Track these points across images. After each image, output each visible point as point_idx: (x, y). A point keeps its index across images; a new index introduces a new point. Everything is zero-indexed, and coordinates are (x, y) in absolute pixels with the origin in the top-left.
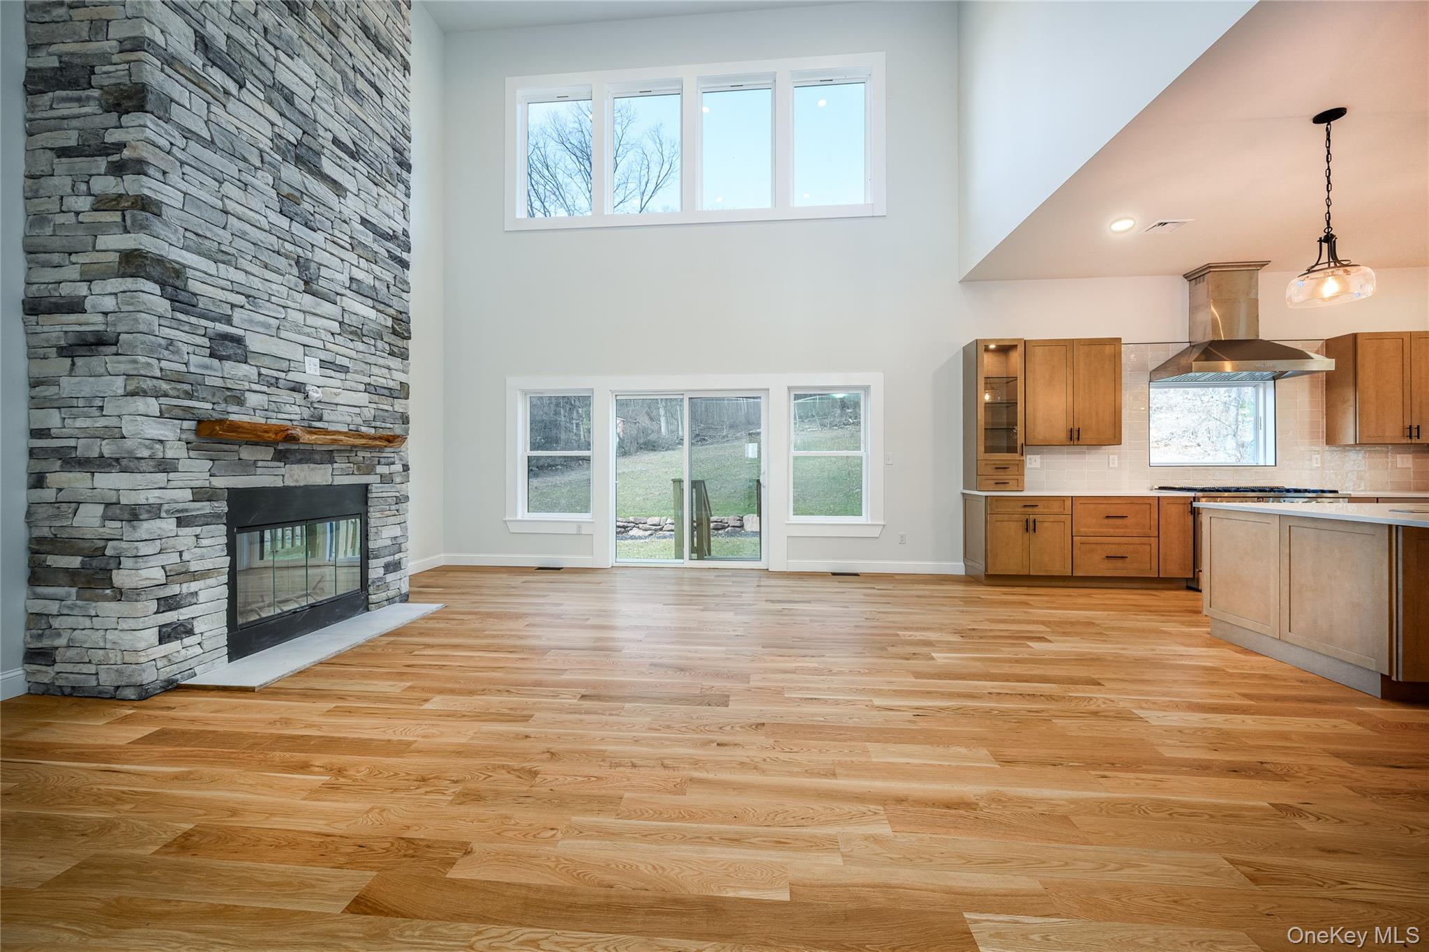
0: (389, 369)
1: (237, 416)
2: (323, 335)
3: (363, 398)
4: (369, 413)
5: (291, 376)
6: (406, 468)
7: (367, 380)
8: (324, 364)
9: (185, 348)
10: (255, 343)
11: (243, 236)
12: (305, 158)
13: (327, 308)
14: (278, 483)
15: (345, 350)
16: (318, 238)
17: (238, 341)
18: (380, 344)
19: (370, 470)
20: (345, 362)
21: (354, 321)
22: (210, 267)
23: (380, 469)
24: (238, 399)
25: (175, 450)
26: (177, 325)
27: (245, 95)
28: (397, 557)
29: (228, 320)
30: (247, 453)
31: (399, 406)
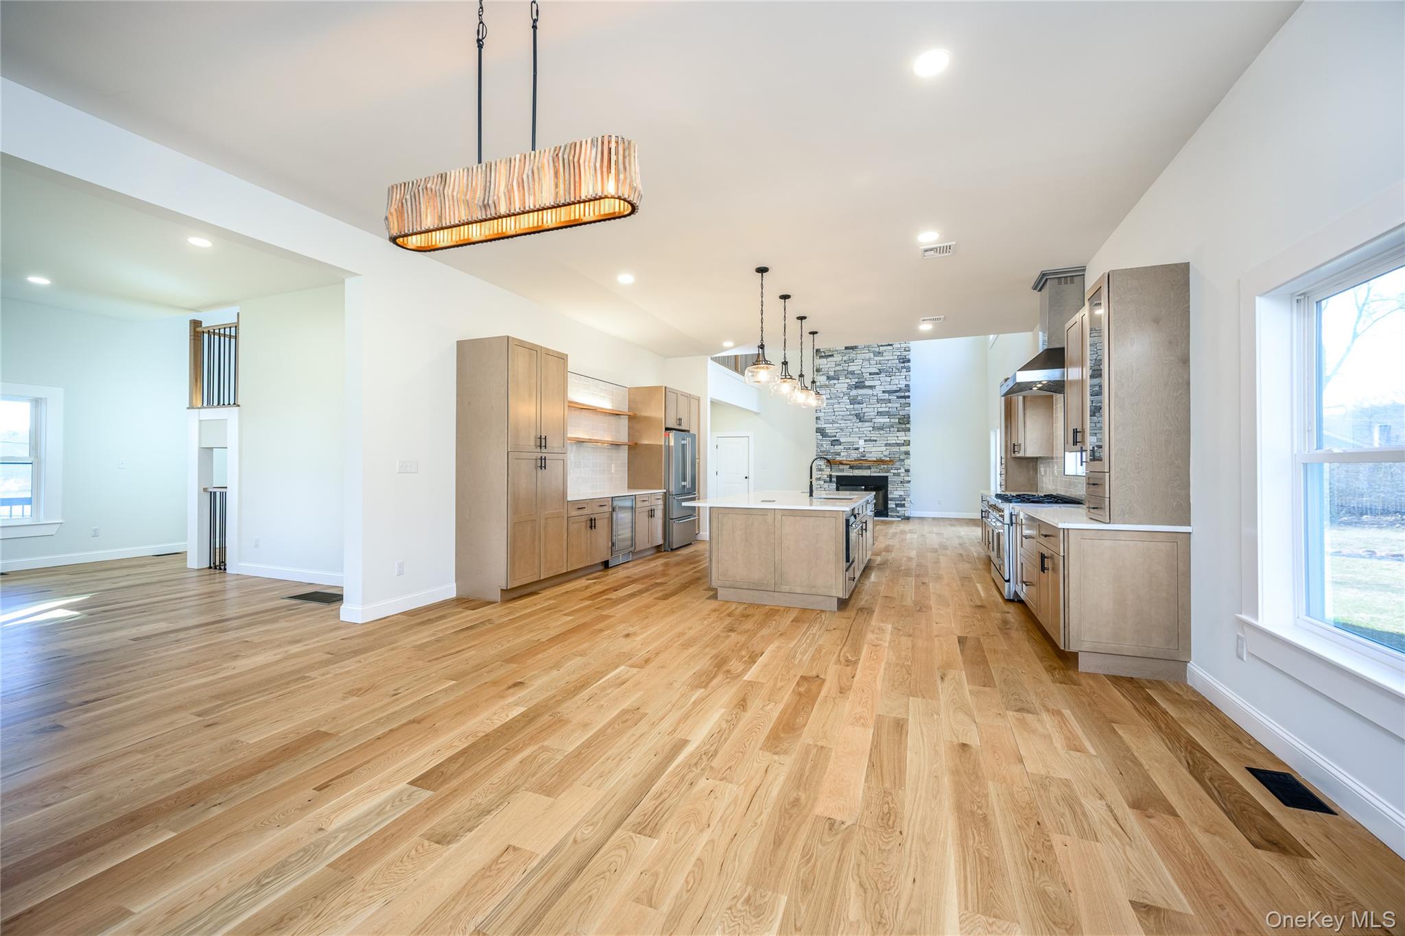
0: (898, 437)
1: (838, 458)
2: (865, 432)
3: (884, 448)
4: (886, 453)
5: (854, 446)
6: (907, 471)
7: (886, 442)
8: (865, 441)
9: (825, 445)
10: (842, 440)
11: (839, 415)
12: (860, 385)
13: (867, 424)
14: (851, 474)
15: (874, 435)
16: (864, 405)
17: (837, 440)
18: (892, 429)
19: (888, 471)
20: (875, 438)
21: (879, 425)
22: (831, 425)
23: (892, 471)
24: (839, 454)
25: (823, 467)
26: (823, 440)
27: (840, 381)
28: (903, 502)
29: (835, 436)
30: (841, 467)
31: (903, 449)
